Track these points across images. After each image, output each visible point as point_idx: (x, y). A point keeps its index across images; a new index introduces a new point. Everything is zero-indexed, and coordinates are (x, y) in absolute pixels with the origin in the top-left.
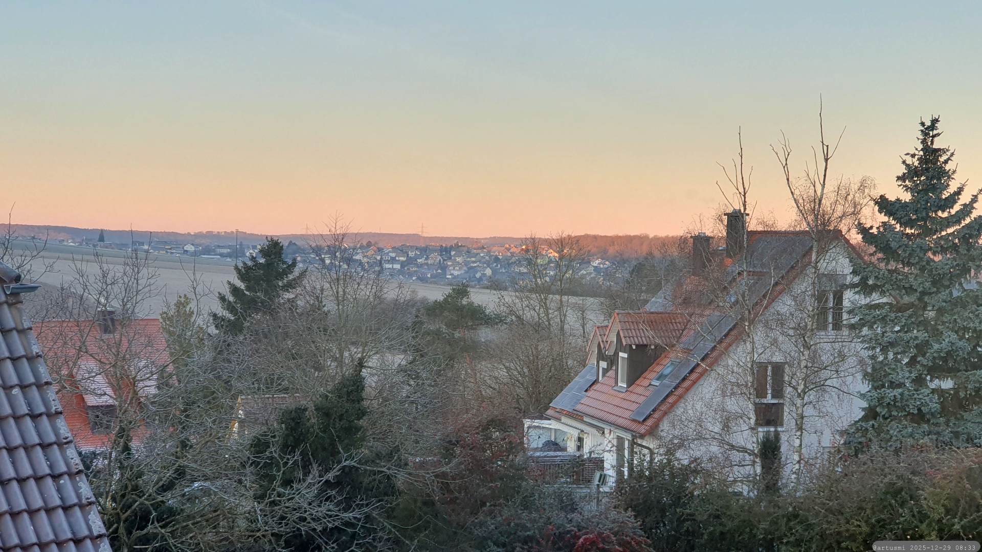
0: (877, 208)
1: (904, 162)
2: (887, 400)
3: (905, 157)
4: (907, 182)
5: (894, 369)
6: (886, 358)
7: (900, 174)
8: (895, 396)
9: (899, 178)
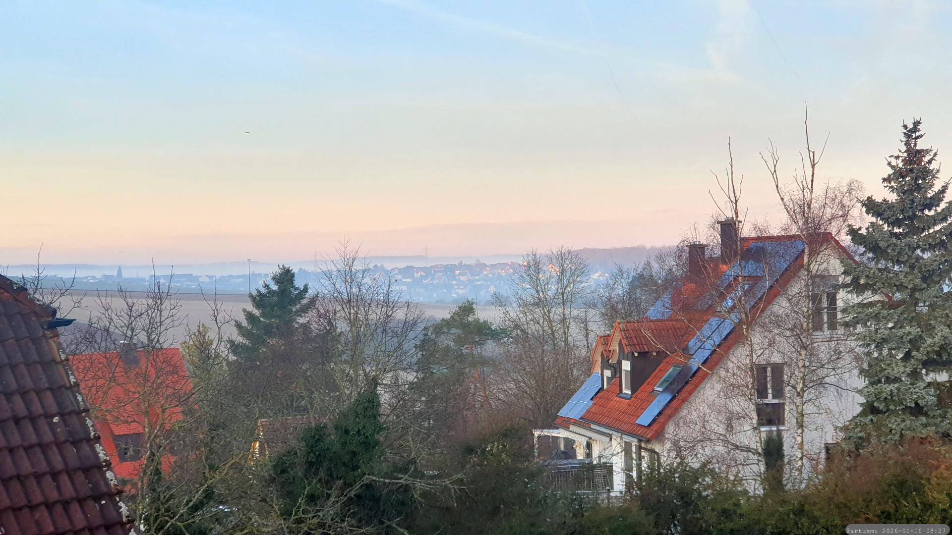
0: (864, 209)
1: (889, 164)
2: (884, 395)
3: (890, 159)
4: (893, 183)
5: (889, 365)
6: (880, 354)
7: (886, 176)
8: (891, 391)
9: (884, 180)
